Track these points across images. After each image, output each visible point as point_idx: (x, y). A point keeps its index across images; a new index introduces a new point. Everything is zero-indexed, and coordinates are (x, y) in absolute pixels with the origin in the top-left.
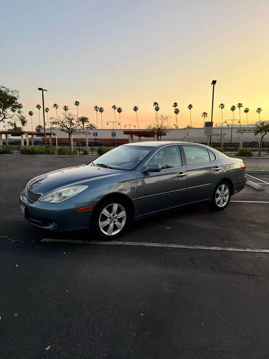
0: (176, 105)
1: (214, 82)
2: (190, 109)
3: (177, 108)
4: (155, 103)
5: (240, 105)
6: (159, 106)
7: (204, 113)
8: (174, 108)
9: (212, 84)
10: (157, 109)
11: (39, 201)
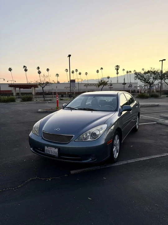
0: (38, 68)
1: (70, 56)
2: (48, 71)
3: (39, 70)
4: (24, 66)
5: (77, 70)
6: (27, 68)
7: (57, 74)
8: (38, 70)
9: (68, 56)
10: (26, 70)
11: (75, 141)
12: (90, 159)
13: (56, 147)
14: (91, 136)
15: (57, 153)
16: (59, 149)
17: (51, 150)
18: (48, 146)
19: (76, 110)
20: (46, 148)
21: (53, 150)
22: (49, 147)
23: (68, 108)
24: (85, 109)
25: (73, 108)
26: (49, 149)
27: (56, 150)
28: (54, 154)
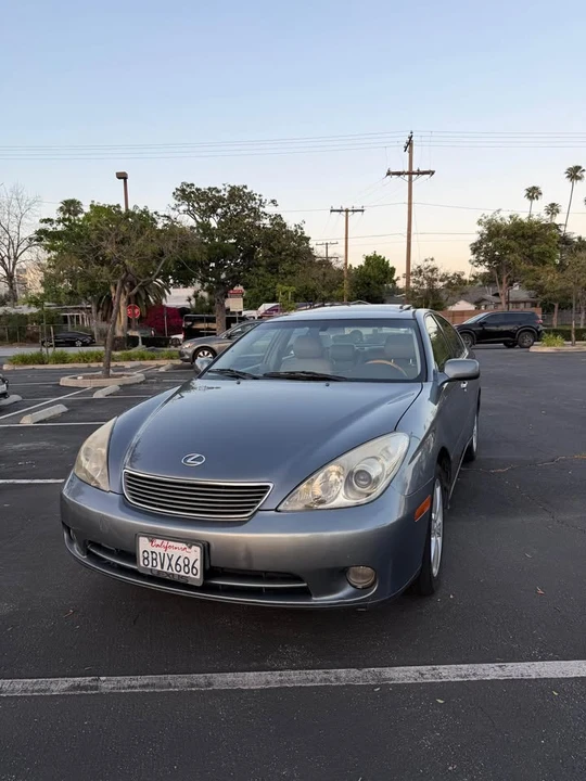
11: (276, 510)
12: (348, 590)
13: (190, 541)
14: (348, 483)
15: (198, 565)
16: (206, 549)
17: (170, 552)
18: (152, 535)
19: (255, 378)
20: (144, 544)
21: (177, 553)
22: (158, 542)
23: (221, 371)
24: (292, 377)
25: (244, 374)
26: (157, 550)
27: (195, 554)
28: (182, 573)
